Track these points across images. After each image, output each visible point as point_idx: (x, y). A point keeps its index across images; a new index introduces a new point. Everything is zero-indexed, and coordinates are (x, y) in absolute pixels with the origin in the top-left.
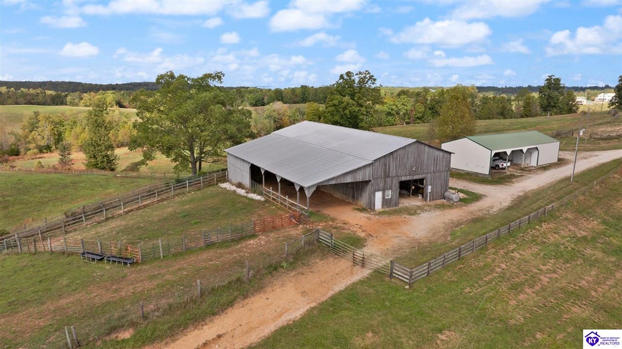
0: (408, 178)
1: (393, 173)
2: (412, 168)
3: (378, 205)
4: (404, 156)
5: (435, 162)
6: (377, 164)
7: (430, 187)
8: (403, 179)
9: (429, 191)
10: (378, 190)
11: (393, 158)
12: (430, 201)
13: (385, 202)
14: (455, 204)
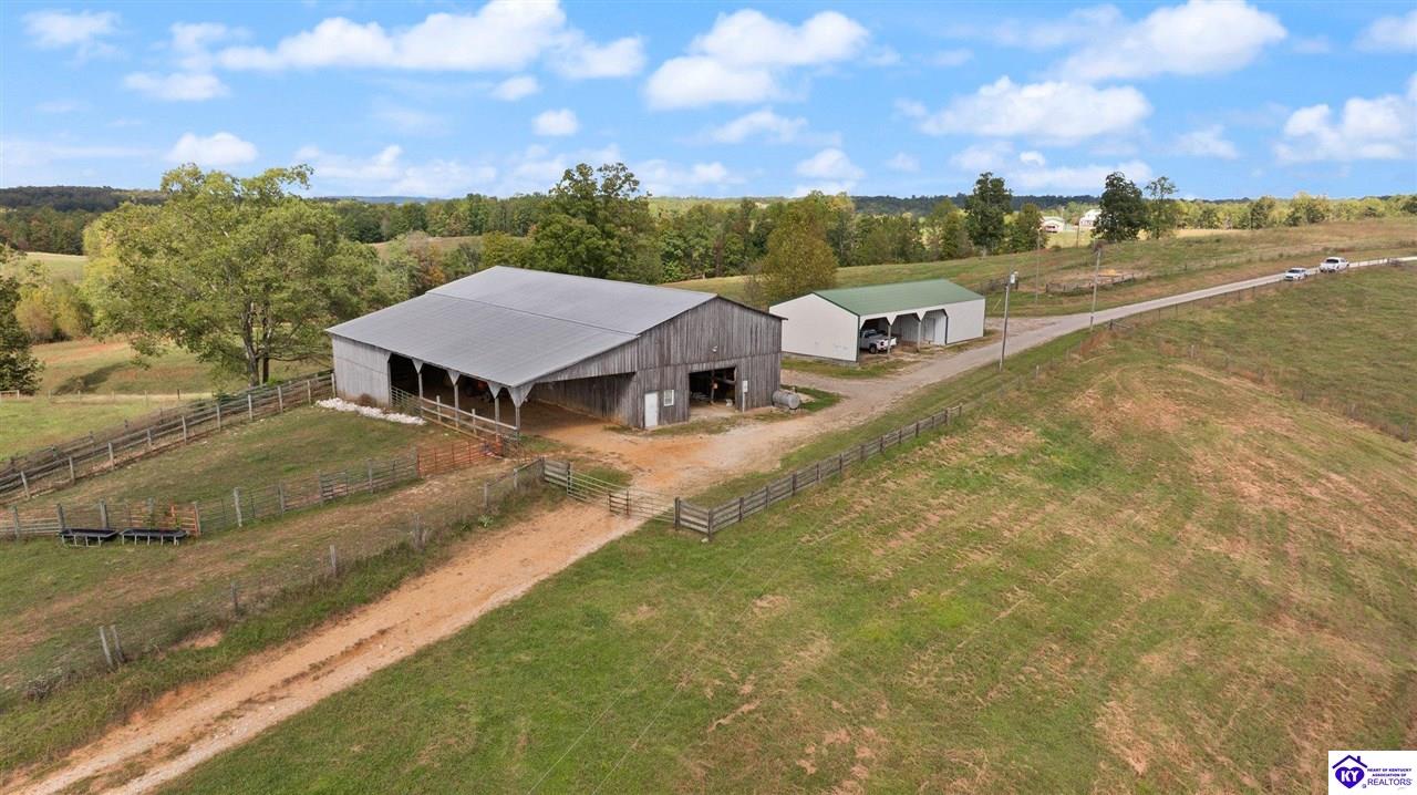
0: (704, 367)
1: (676, 357)
2: (710, 347)
3: (651, 419)
4: (695, 325)
5: (754, 335)
6: (646, 340)
7: (745, 383)
8: (696, 368)
9: (745, 390)
10: (650, 391)
11: (675, 328)
12: (747, 409)
13: (665, 413)
14: (792, 412)
